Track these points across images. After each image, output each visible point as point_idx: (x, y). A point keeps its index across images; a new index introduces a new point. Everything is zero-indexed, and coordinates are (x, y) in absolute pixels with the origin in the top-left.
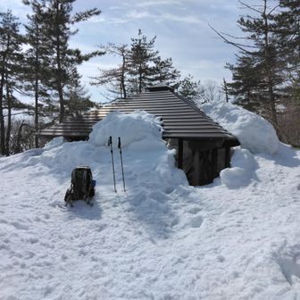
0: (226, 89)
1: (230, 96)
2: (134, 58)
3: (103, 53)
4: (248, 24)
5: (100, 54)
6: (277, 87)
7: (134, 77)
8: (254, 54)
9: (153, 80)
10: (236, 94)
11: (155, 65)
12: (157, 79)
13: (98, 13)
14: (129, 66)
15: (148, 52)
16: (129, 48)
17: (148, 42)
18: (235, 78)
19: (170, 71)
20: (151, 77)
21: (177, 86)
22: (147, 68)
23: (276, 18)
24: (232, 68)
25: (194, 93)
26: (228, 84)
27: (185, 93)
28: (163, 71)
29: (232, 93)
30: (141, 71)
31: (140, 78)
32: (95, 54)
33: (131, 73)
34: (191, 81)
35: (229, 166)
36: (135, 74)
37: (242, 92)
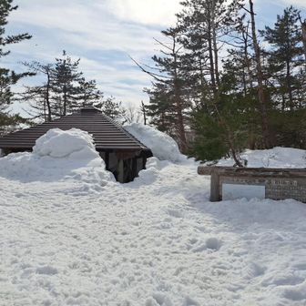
0: (144, 111)
1: (147, 117)
2: (58, 77)
3: (34, 74)
4: (159, 61)
5: (31, 74)
6: (185, 110)
7: (58, 95)
8: (167, 82)
9: (77, 99)
10: (152, 115)
11: (79, 85)
12: (81, 98)
13: (29, 38)
14: (54, 84)
15: (73, 73)
16: (54, 67)
17: (72, 63)
18: (152, 101)
19: (94, 92)
20: (76, 96)
21: (100, 106)
22: (71, 87)
23: (181, 57)
24: (149, 92)
25: (116, 113)
26: (146, 106)
27: (108, 113)
28: (87, 91)
29: (149, 114)
30: (65, 90)
31: (65, 96)
32: (26, 74)
33: (56, 91)
34: (113, 101)
35: (145, 168)
36: (60, 92)
37: (158, 113)
